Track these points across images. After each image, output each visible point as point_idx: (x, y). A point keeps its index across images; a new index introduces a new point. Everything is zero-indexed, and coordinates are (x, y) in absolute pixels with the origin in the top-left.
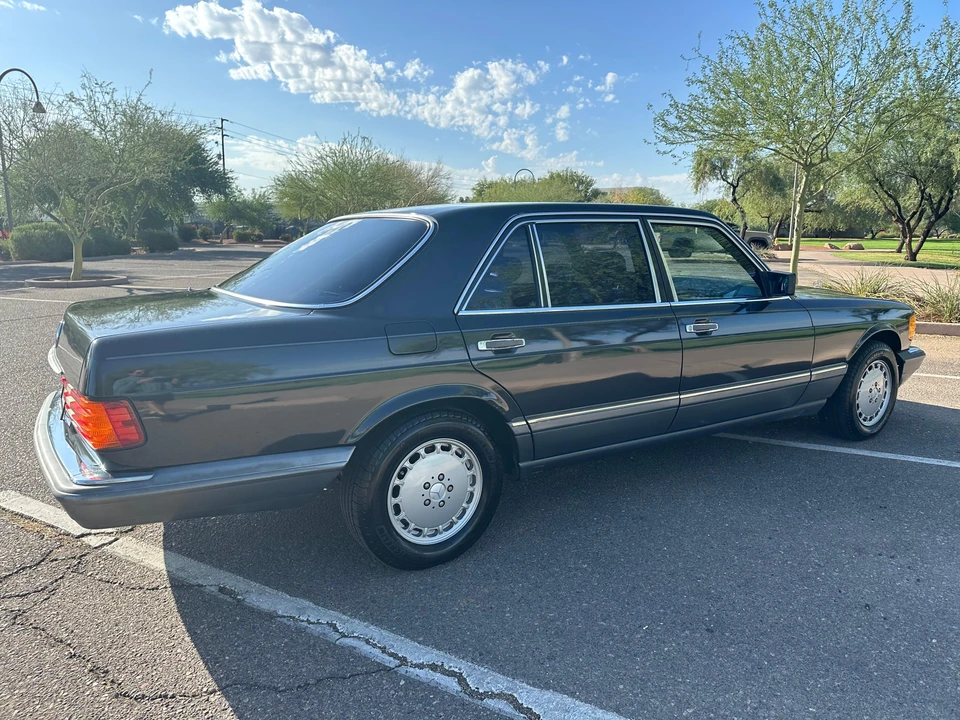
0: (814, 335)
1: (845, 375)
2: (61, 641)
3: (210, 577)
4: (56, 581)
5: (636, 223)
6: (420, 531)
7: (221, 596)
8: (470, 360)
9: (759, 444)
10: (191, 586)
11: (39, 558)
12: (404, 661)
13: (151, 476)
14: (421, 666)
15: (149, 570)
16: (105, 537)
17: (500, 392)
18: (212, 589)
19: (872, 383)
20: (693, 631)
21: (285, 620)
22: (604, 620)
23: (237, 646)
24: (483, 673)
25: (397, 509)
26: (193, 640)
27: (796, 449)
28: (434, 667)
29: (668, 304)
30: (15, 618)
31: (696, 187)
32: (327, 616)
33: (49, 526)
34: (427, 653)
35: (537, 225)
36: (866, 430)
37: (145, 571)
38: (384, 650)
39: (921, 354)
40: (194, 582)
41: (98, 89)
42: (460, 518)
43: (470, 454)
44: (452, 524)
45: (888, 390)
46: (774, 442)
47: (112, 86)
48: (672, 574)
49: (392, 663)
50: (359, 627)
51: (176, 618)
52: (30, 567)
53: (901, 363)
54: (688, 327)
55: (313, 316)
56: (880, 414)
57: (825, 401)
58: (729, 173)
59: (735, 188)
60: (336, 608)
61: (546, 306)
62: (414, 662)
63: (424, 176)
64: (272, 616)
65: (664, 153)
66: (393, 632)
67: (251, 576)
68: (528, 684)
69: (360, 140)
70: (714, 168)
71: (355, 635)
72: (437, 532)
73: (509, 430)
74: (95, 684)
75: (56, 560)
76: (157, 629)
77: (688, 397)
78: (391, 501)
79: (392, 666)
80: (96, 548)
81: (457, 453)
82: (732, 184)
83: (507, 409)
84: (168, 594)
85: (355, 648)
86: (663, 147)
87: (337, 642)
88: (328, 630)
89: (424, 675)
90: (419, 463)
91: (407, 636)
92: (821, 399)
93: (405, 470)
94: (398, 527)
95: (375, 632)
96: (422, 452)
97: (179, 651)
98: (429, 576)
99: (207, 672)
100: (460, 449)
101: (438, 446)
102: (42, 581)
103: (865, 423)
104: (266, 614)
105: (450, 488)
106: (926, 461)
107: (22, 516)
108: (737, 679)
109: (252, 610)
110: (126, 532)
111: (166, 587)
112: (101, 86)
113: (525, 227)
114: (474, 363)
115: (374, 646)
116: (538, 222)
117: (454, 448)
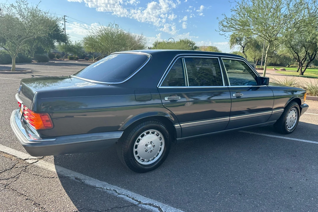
0: (274, 99)
1: (283, 112)
2: (23, 194)
3: (72, 174)
4: (18, 174)
5: (218, 58)
6: (144, 160)
7: (76, 180)
8: (162, 103)
9: (253, 134)
10: (65, 177)
11: (11, 167)
12: (140, 202)
13: (55, 139)
14: (146, 204)
15: (50, 171)
16: (34, 160)
17: (171, 114)
18: (73, 178)
19: (291, 115)
20: (235, 195)
21: (99, 189)
22: (205, 190)
23: (83, 197)
24: (167, 206)
25: (136, 153)
26: (68, 195)
27: (266, 136)
28: (150, 204)
29: (227, 87)
30: (5, 186)
31: (231, 47)
32: (113, 187)
33: (13, 156)
34: (148, 200)
35: (185, 58)
36: (289, 131)
37: (49, 172)
38: (133, 199)
39: (307, 106)
40: (67, 176)
41: (22, 3)
42: (157, 156)
43: (161, 135)
44: (154, 158)
45: (296, 118)
46: (258, 134)
47: (27, 2)
48: (227, 176)
49: (137, 203)
50: (124, 191)
51: (61, 187)
52: (9, 170)
53: (301, 109)
54: (233, 95)
55: (110, 86)
56: (293, 126)
57: (276, 121)
58: (242, 43)
59: (244, 48)
60: (116, 185)
61: (187, 86)
62: (144, 203)
63: (136, 39)
64: (94, 187)
65: (222, 35)
66: (136, 193)
67: (86, 174)
68: (182, 210)
69: (115, 25)
70: (237, 40)
71: (123, 194)
72: (149, 161)
73: (174, 127)
74: (36, 208)
75: (17, 167)
76: (55, 191)
77: (232, 118)
78: (135, 150)
79: (136, 204)
80: (31, 164)
81: (156, 135)
82: (243, 46)
83: (174, 120)
84: (58, 179)
85: (123, 198)
86: (222, 33)
87: (117, 196)
88: (114, 192)
89: (147, 207)
90: (144, 137)
91: (140, 195)
92: (275, 120)
93: (139, 140)
94: (137, 158)
95: (129, 193)
96: (145, 134)
97: (64, 198)
98: (146, 175)
99: (74, 205)
100: (158, 133)
101: (151, 132)
102: (13, 174)
103: (289, 129)
104: (92, 186)
105: (154, 146)
106: (308, 141)
107: (4, 152)
108: (250, 210)
109: (87, 185)
110: (41, 159)
111: (57, 177)
112: (23, 2)
113: (181, 58)
114: (163, 104)
115: (130, 197)
116: (185, 57)
117: (156, 133)
